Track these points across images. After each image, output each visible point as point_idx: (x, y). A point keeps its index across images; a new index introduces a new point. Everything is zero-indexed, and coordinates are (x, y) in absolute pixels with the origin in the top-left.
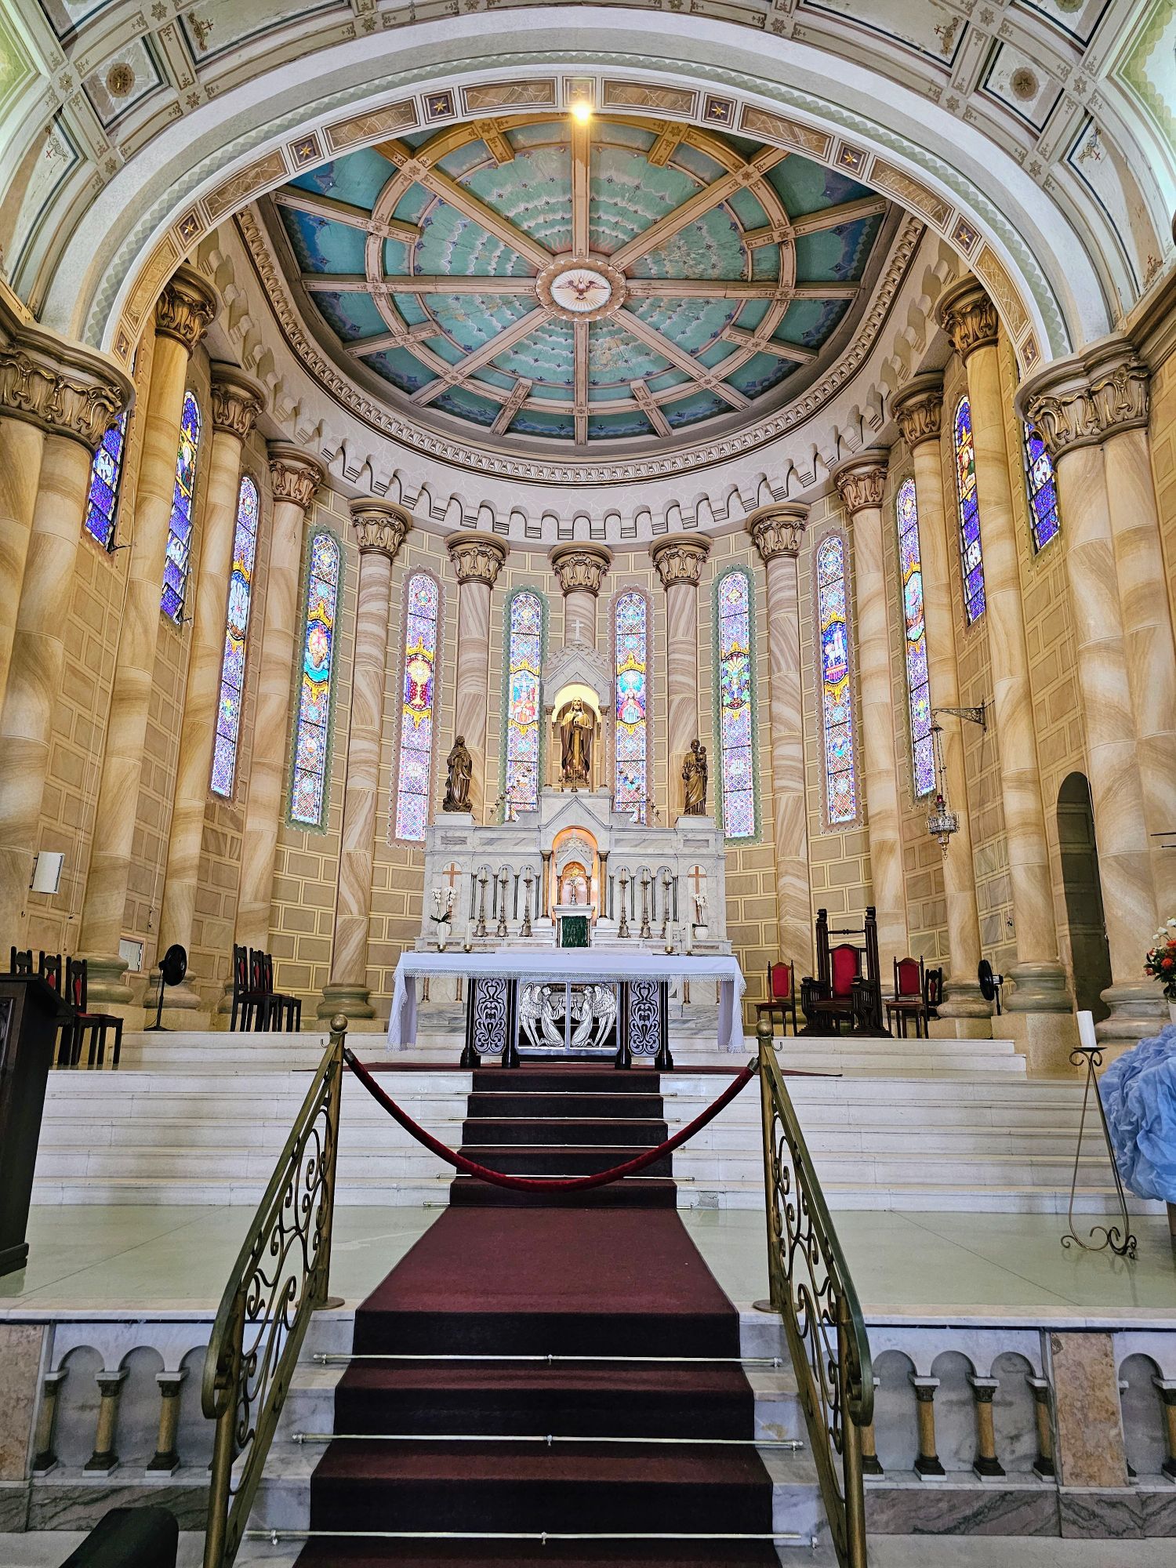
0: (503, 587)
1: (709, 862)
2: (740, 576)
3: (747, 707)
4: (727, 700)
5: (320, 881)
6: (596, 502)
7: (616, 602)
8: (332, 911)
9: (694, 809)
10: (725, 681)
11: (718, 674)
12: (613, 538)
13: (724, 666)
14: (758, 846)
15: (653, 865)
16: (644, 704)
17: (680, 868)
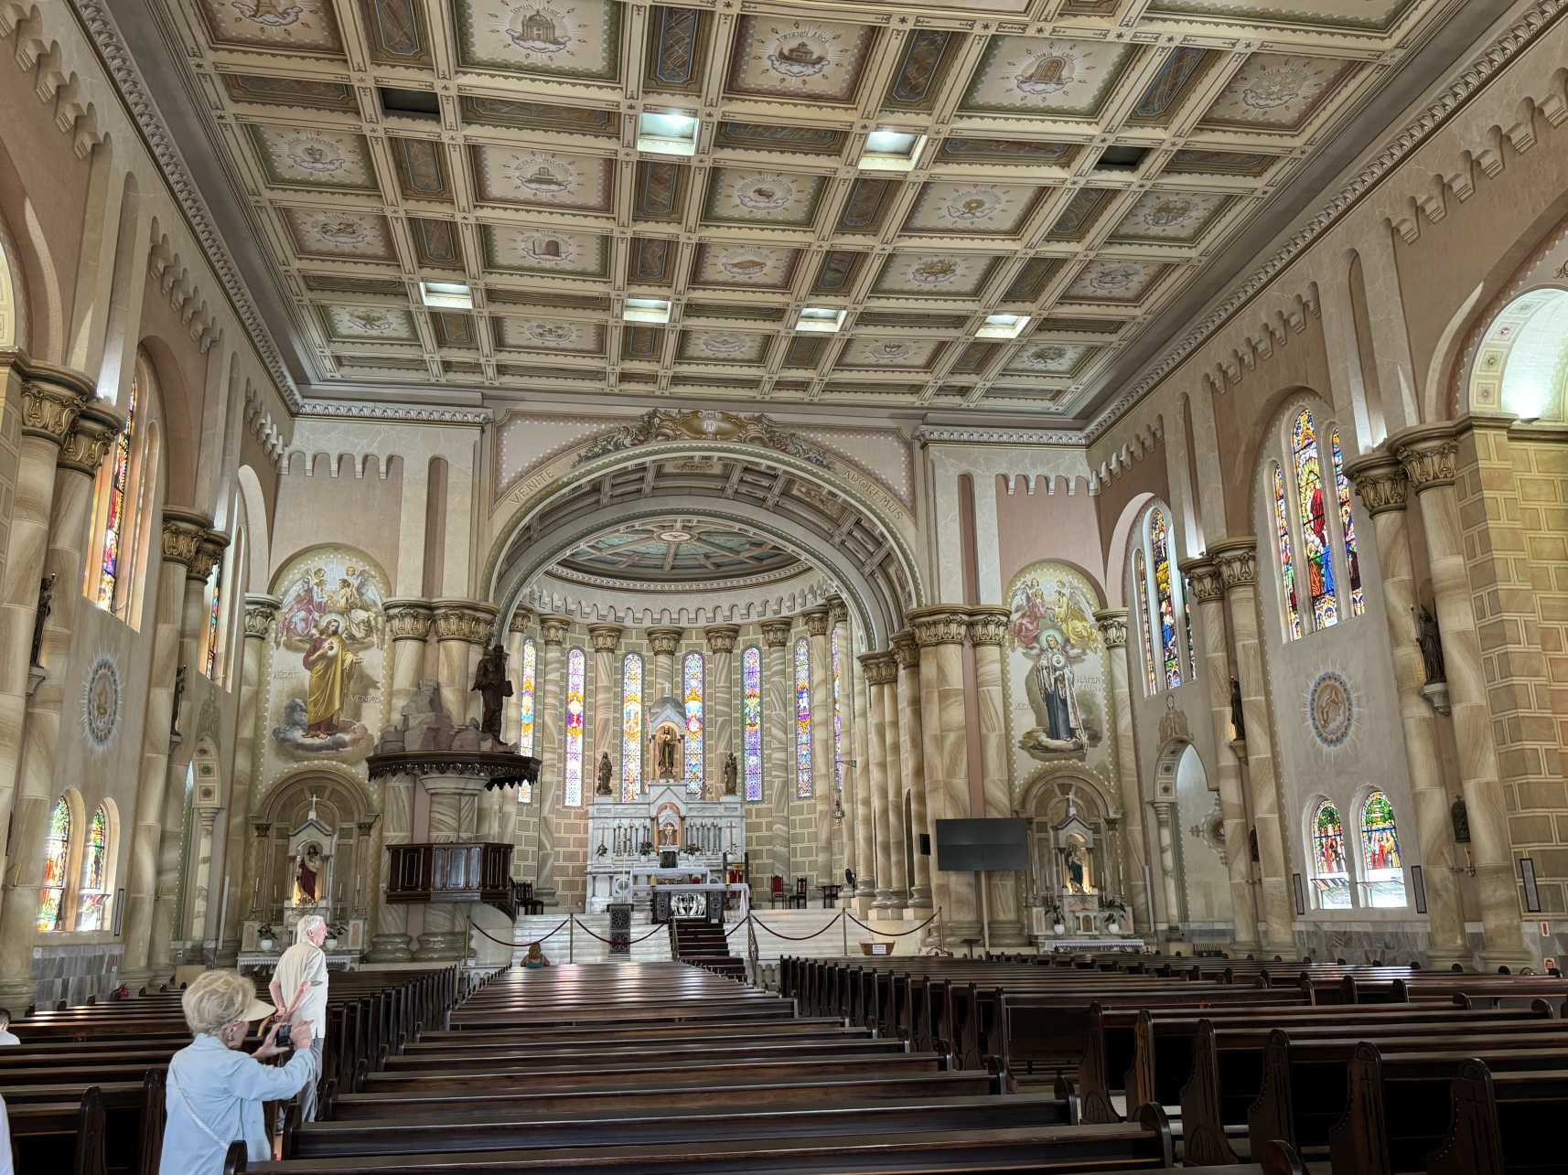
0: (620, 652)
1: (738, 820)
2: (755, 650)
3: (758, 727)
4: (748, 721)
5: (531, 833)
6: (674, 603)
7: (684, 659)
8: (536, 849)
9: (731, 791)
10: (747, 710)
11: (743, 706)
12: (684, 624)
13: (746, 701)
14: (764, 806)
15: (708, 822)
16: (702, 721)
17: (722, 823)
